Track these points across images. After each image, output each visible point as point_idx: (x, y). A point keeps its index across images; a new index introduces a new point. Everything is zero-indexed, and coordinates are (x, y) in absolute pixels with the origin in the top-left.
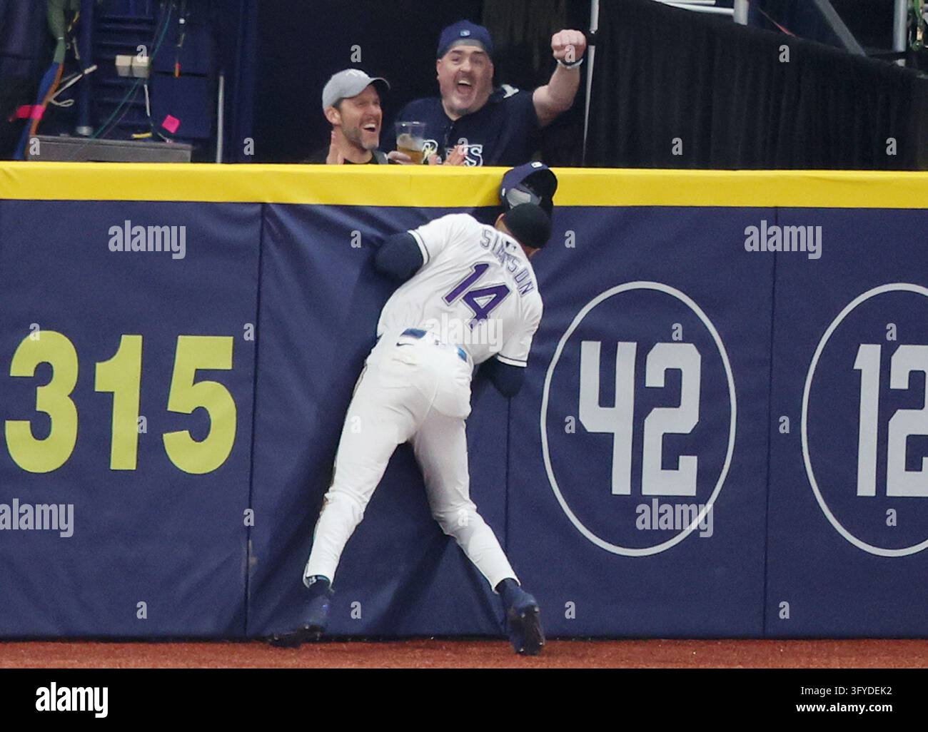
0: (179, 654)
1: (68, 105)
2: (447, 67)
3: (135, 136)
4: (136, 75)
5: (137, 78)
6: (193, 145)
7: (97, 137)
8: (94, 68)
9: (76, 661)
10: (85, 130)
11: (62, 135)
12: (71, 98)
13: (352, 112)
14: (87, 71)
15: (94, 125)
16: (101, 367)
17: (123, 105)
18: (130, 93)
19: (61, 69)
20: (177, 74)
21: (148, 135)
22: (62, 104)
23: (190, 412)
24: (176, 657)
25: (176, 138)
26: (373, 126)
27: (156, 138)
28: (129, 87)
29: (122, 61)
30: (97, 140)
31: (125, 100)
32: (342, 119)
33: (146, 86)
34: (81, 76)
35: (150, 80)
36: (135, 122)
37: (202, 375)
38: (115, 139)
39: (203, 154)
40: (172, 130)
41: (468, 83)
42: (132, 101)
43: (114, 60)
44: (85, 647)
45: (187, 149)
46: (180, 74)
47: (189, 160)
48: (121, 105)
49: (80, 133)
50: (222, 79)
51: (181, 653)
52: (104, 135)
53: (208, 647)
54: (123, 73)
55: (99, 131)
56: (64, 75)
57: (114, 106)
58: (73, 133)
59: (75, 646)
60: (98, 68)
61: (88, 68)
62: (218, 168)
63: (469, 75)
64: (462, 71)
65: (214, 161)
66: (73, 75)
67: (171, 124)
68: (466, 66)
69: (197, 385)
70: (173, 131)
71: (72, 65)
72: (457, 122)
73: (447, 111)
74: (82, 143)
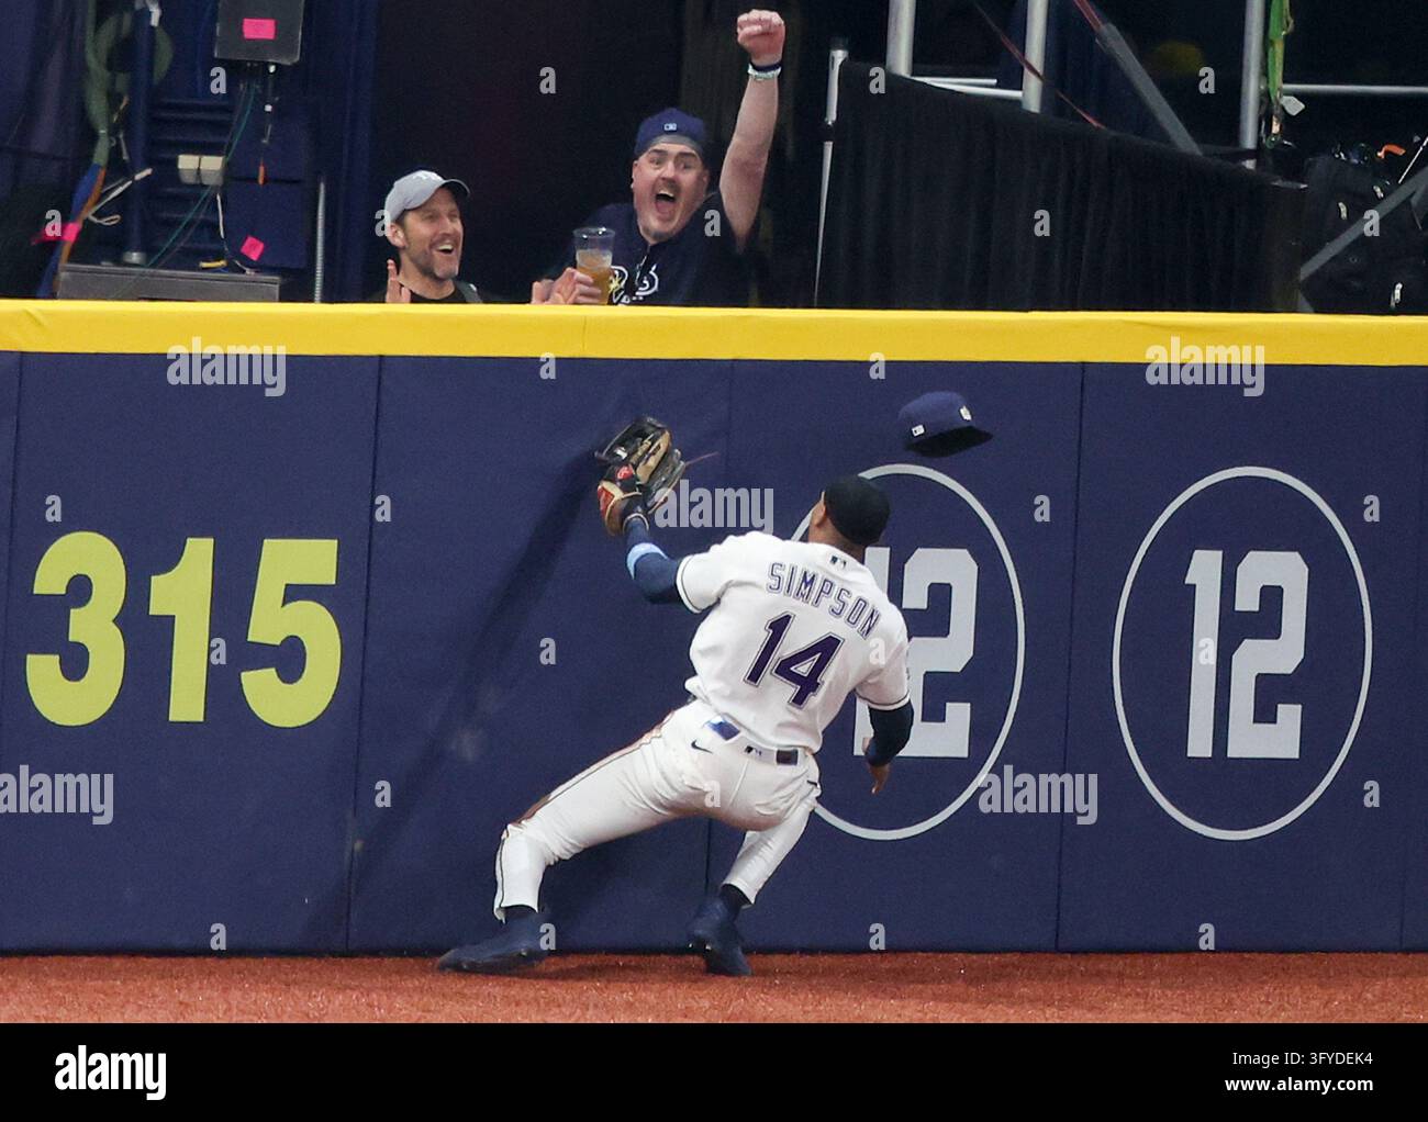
0: (259, 972)
1: (113, 223)
2: (646, 172)
3: (205, 265)
4: (205, 183)
5: (206, 186)
6: (283, 277)
7: (153, 266)
8: (148, 171)
9: (118, 983)
10: (135, 257)
11: (104, 263)
12: (117, 214)
13: (420, 228)
14: (138, 177)
15: (149, 250)
16: (157, 581)
17: (188, 223)
18: (196, 208)
19: (102, 174)
20: (261, 181)
21: (222, 263)
22: (104, 221)
23: (278, 643)
24: (256, 977)
25: (259, 267)
26: (449, 247)
27: (231, 268)
28: (197, 198)
29: (186, 162)
30: (152, 271)
31: (190, 216)
32: (406, 238)
33: (218, 198)
34: (129, 183)
35: (224, 189)
36: (202, 246)
37: (293, 593)
38: (175, 268)
39: (296, 290)
40: (254, 256)
41: (671, 195)
42: (202, 216)
43: (175, 162)
44: (131, 963)
45: (274, 282)
46: (265, 181)
47: (277, 297)
48: (184, 223)
49: (128, 260)
50: (322, 187)
51: (262, 970)
52: (163, 262)
53: (300, 963)
54: (188, 179)
55: (156, 257)
56: (105, 182)
57: (176, 223)
58: (118, 261)
59: (117, 963)
60: (152, 173)
61: (140, 171)
62: (317, 309)
63: (672, 183)
64: (664, 179)
65: (311, 300)
66: (120, 181)
67: (254, 249)
68: (669, 170)
69: (288, 606)
70: (254, 259)
71: (118, 169)
72: (654, 247)
73: (642, 231)
74: (131, 274)
